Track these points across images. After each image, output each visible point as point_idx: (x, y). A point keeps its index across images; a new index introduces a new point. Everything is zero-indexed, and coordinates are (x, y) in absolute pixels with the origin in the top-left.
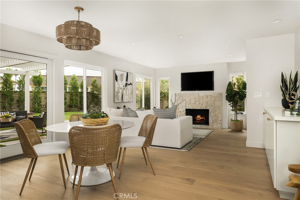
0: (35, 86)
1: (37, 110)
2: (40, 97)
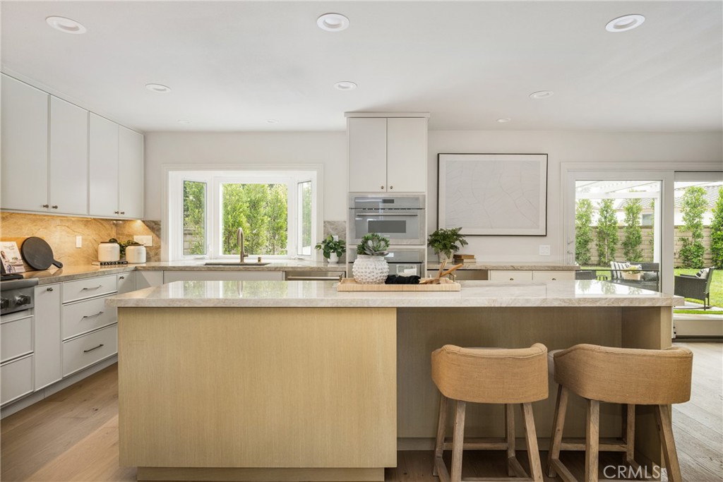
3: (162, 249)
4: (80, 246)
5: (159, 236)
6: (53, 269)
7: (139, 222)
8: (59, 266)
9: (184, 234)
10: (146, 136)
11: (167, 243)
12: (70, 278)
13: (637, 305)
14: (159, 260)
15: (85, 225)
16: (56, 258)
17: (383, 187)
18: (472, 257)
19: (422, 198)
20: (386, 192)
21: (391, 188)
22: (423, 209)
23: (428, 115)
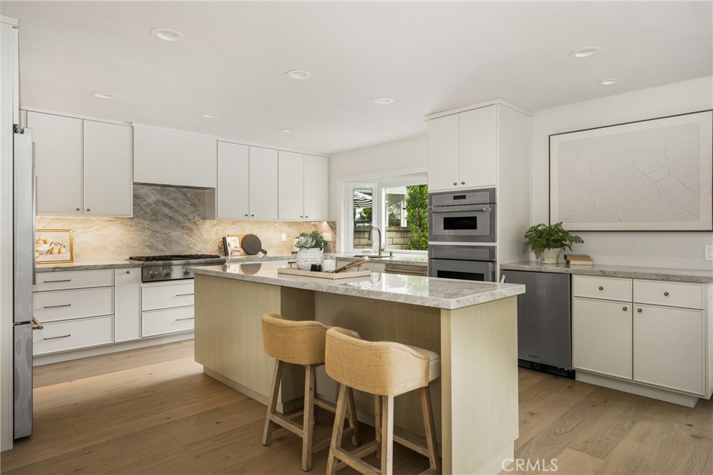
3: (337, 243)
4: (285, 240)
5: (335, 233)
6: (261, 254)
7: (325, 223)
8: (265, 252)
9: (356, 232)
10: (329, 158)
11: (340, 239)
12: (271, 259)
13: (410, 302)
14: (335, 252)
15: (289, 226)
16: (263, 248)
17: (455, 184)
18: (587, 258)
19: (492, 192)
20: (460, 188)
21: (463, 183)
22: (495, 203)
23: (499, 101)
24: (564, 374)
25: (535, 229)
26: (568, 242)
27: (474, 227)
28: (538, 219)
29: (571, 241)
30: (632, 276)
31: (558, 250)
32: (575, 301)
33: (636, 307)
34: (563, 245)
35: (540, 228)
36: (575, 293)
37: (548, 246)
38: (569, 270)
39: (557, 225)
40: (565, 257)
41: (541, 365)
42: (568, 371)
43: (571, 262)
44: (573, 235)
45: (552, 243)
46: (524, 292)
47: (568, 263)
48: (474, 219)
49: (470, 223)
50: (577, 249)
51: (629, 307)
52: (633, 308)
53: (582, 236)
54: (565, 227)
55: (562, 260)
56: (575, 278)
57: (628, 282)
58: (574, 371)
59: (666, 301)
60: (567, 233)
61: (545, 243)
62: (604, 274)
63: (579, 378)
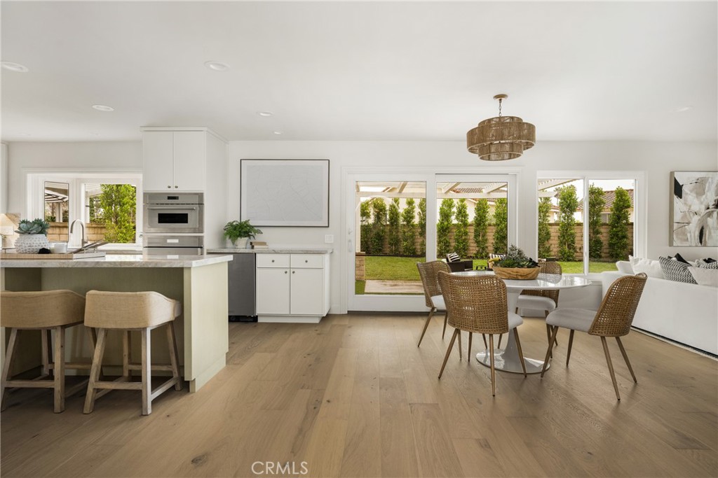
0: (564, 214)
1: (565, 256)
2: (571, 234)
7: (2, 215)
10: (9, 145)
17: (169, 187)
18: (264, 244)
19: (201, 196)
20: (173, 191)
21: (176, 187)
22: (202, 204)
23: (205, 129)
24: (251, 320)
25: (231, 224)
26: (253, 234)
27: (186, 221)
28: (233, 217)
29: (255, 233)
30: (290, 252)
31: (247, 238)
32: (258, 270)
33: (292, 270)
34: (249, 236)
35: (234, 224)
36: (258, 265)
37: (240, 236)
38: (254, 251)
39: (245, 222)
40: (251, 243)
41: (236, 316)
42: (254, 317)
43: (255, 247)
44: (256, 229)
45: (243, 234)
46: (232, 259)
47: (253, 247)
48: (186, 215)
49: (182, 218)
50: (259, 238)
51: (288, 271)
52: (290, 271)
53: (262, 230)
54: (251, 223)
55: (249, 246)
56: (257, 255)
57: (288, 256)
58: (257, 316)
59: (307, 265)
60: (253, 227)
61: (238, 234)
62: (275, 252)
63: (260, 320)
